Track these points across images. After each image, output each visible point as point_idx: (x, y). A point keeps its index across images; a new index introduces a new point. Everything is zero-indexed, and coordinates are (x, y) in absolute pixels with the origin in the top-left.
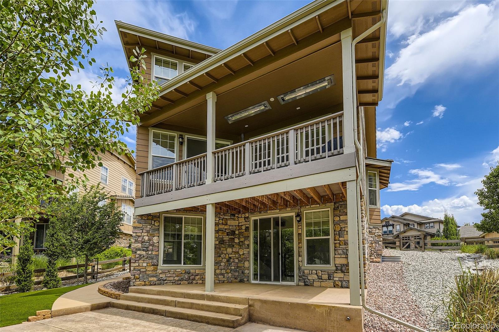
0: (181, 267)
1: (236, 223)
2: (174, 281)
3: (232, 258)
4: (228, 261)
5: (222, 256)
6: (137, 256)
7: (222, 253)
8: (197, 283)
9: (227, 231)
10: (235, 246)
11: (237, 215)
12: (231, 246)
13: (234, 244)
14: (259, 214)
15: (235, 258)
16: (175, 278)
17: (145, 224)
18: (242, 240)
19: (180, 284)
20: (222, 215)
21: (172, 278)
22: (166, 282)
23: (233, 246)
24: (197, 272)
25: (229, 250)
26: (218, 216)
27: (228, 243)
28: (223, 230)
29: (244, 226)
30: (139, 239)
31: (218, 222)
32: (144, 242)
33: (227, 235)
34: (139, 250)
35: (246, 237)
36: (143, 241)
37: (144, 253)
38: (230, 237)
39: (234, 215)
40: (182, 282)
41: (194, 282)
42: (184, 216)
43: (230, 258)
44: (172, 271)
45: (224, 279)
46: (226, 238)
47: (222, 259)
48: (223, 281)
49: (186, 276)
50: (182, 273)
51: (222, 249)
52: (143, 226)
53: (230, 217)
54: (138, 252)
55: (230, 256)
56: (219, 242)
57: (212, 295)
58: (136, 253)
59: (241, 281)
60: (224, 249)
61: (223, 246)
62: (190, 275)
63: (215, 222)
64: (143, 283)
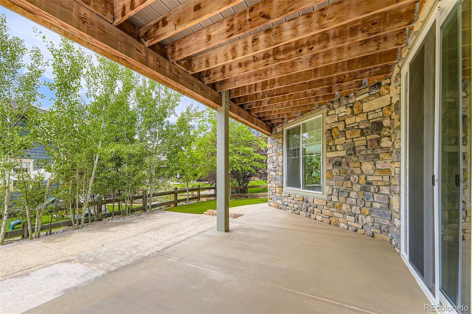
0: (300, 192)
1: (385, 100)
2: (294, 209)
3: (374, 183)
4: (364, 189)
5: (352, 178)
6: (270, 176)
7: (352, 173)
8: (316, 219)
9: (361, 127)
10: (381, 156)
11: (383, 83)
12: (371, 156)
13: (379, 151)
15: (380, 183)
16: (294, 206)
17: (274, 143)
20: (352, 98)
22: (287, 208)
23: (378, 156)
24: (315, 202)
25: (367, 167)
26: (345, 101)
27: (363, 153)
28: (353, 127)
31: (344, 114)
33: (362, 134)
36: (273, 161)
38: (369, 138)
39: (379, 84)
40: (300, 213)
41: (312, 216)
42: (301, 123)
43: (370, 183)
44: (292, 195)
45: (355, 225)
46: (360, 142)
47: (352, 184)
49: (304, 205)
50: (300, 201)
51: (351, 165)
52: (273, 146)
53: (367, 95)
54: (271, 173)
55: (370, 179)
56: (347, 152)
60: (357, 164)
61: (354, 159)
62: (308, 204)
63: (340, 115)
64: (274, 204)
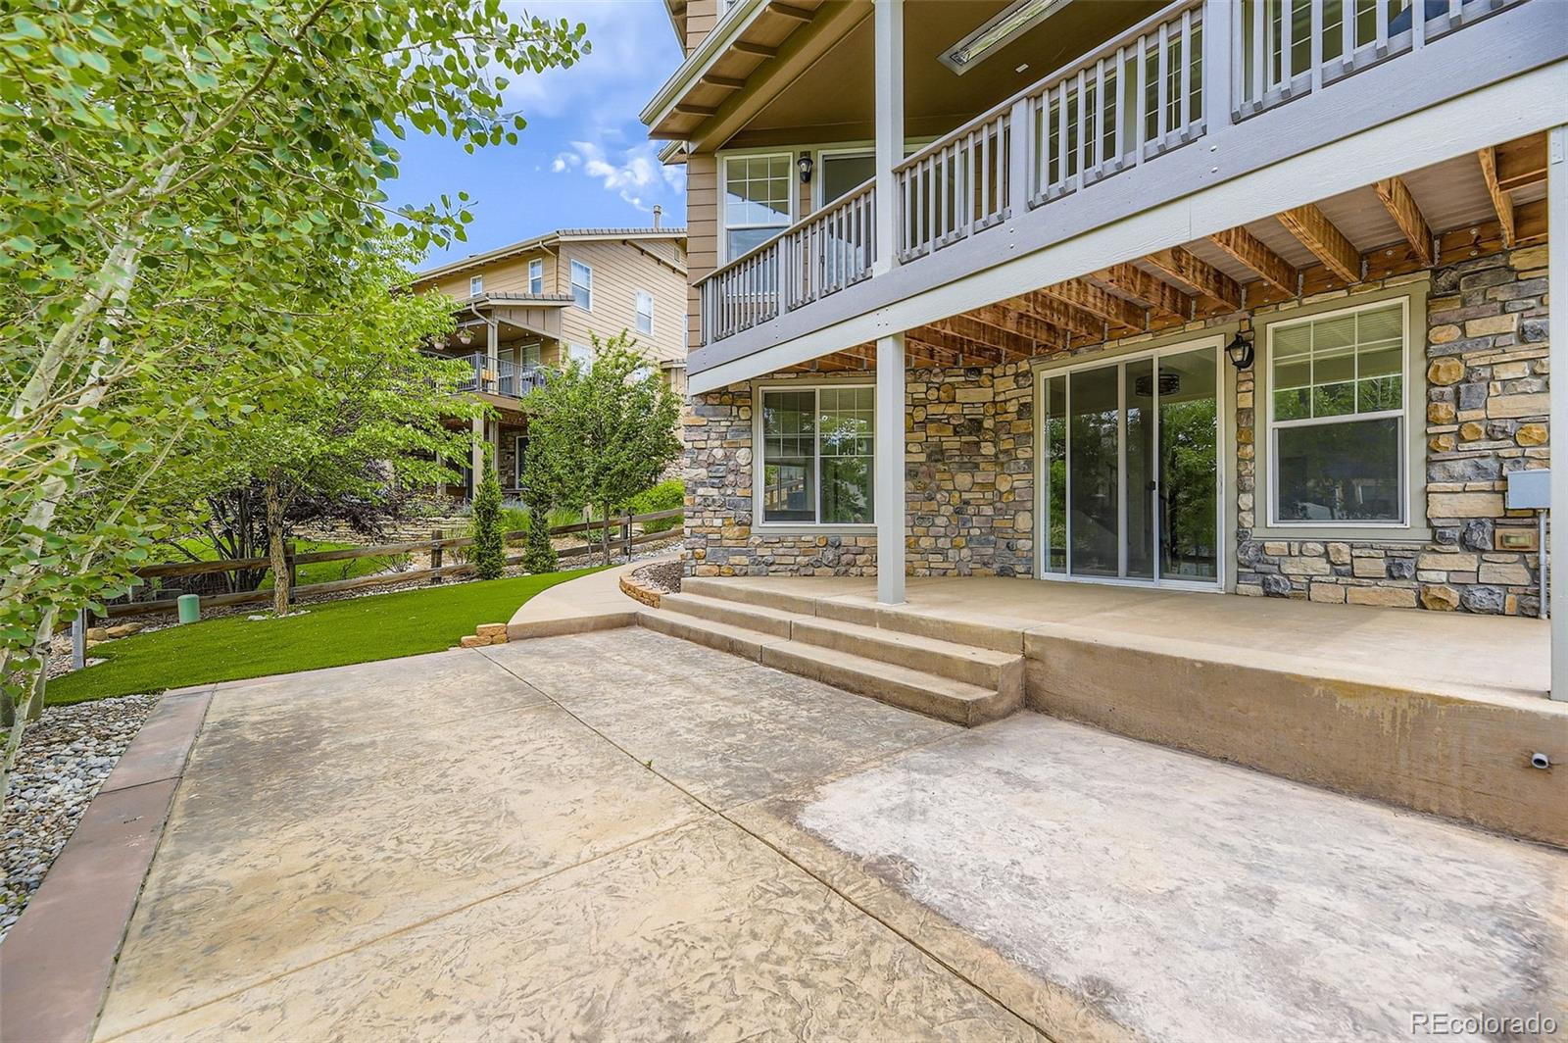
0: (816, 529)
1: (987, 394)
2: (796, 568)
3: (972, 502)
4: (958, 512)
5: (938, 496)
6: (698, 500)
7: (939, 489)
8: (862, 575)
9: (953, 422)
10: (982, 466)
11: (986, 371)
12: (969, 465)
13: (979, 459)
14: (1069, 358)
15: (982, 502)
16: (798, 559)
17: (716, 416)
18: (1004, 446)
19: (813, 575)
20: (935, 375)
21: (791, 560)
22: (773, 568)
23: (977, 466)
24: (859, 544)
25: (963, 480)
26: (925, 377)
27: (957, 459)
28: (940, 420)
29: (1014, 401)
30: (700, 458)
31: (923, 396)
32: (713, 464)
33: (956, 433)
34: (703, 484)
35: (1020, 435)
36: (711, 461)
37: (714, 492)
38: (964, 439)
39: (978, 371)
40: (817, 571)
41: (853, 570)
42: (818, 388)
43: (967, 503)
44: (790, 539)
45: (945, 565)
46: (952, 443)
47: (940, 505)
48: (942, 572)
49: (830, 554)
50: (816, 546)
51: (938, 476)
52: (710, 424)
53: (963, 379)
54: (701, 491)
55: (966, 496)
56: (929, 456)
57: (896, 614)
58: (694, 492)
59: (1005, 573)
60: (946, 476)
61: (942, 468)
62: (841, 551)
63: (915, 396)
64: (716, 570)
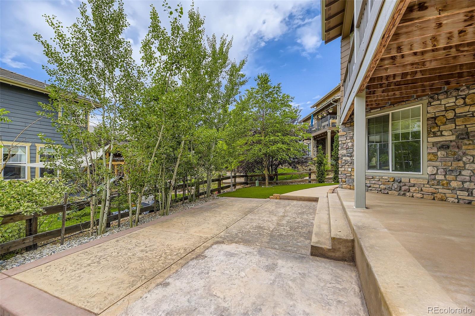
0: (390, 173)
2: (380, 189)
5: (464, 159)
6: (343, 161)
7: (465, 154)
8: (413, 196)
16: (381, 186)
17: (349, 131)
19: (388, 193)
20: (463, 90)
21: (378, 186)
22: (370, 189)
24: (411, 182)
26: (454, 94)
28: (466, 116)
30: (344, 146)
31: (453, 104)
32: (348, 148)
34: (345, 156)
36: (347, 147)
37: (349, 158)
40: (390, 192)
41: (408, 194)
42: (390, 112)
44: (377, 177)
45: (469, 198)
47: (465, 164)
48: (467, 202)
49: (396, 185)
50: (389, 181)
51: (464, 147)
52: (347, 134)
54: (344, 158)
56: (458, 137)
58: (342, 159)
60: (470, 147)
61: (468, 142)
62: (401, 184)
63: (446, 105)
64: (349, 187)
